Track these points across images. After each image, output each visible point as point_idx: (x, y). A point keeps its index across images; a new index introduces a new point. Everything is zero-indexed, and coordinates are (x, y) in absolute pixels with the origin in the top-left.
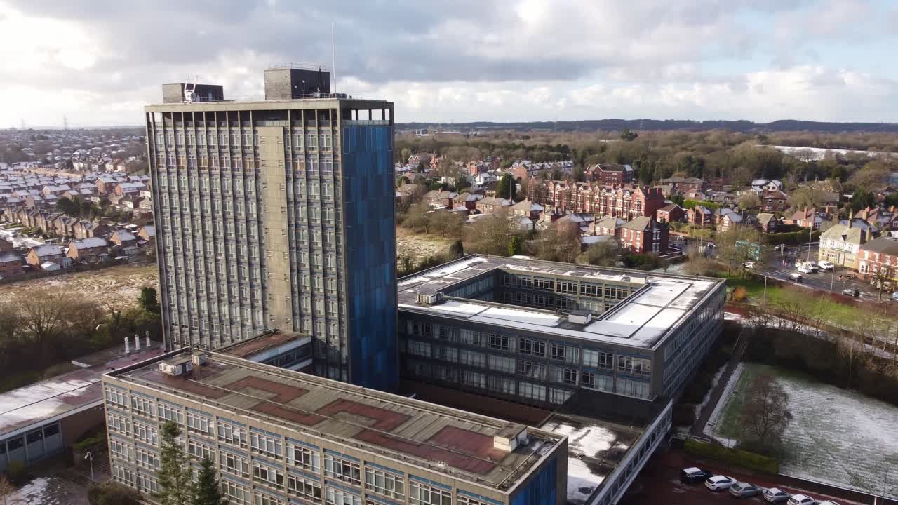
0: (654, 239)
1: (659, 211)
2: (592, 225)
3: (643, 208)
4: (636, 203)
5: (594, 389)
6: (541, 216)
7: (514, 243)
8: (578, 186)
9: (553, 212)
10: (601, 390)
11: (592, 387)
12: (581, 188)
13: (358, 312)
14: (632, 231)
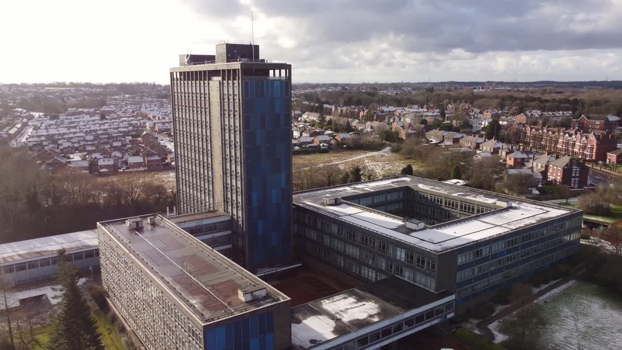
0: (573, 175)
1: (609, 154)
2: (531, 161)
3: (595, 150)
4: (589, 146)
5: (402, 278)
6: (500, 151)
7: (455, 170)
8: (548, 131)
9: (509, 149)
10: (406, 279)
11: (401, 276)
12: (550, 133)
13: (255, 203)
14: (555, 168)
